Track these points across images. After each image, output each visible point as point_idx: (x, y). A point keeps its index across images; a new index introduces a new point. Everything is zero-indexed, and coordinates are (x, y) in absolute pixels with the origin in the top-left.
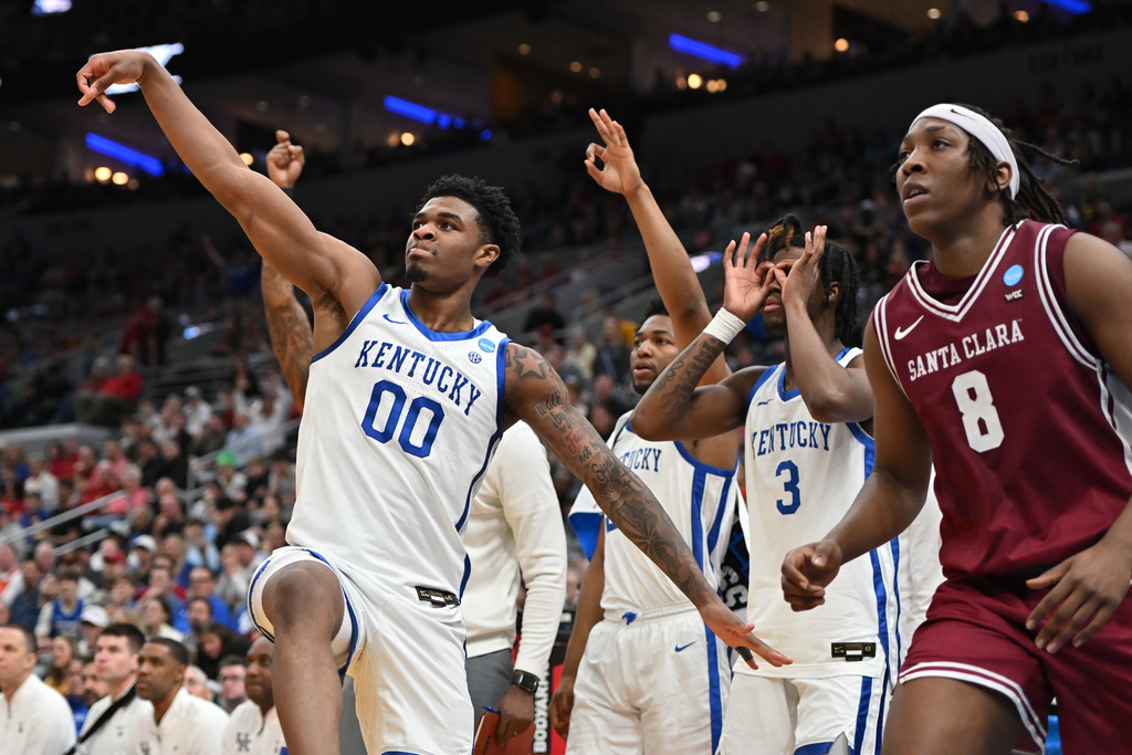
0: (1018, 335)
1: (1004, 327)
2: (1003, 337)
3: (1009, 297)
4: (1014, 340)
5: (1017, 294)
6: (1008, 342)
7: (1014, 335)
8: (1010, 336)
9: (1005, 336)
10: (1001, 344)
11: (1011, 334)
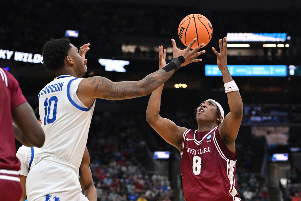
0: (209, 151)
1: (206, 148)
2: (205, 151)
3: (207, 142)
4: (208, 152)
5: (210, 141)
6: (206, 152)
7: (208, 151)
8: (207, 151)
9: (206, 151)
10: (205, 152)
11: (207, 150)
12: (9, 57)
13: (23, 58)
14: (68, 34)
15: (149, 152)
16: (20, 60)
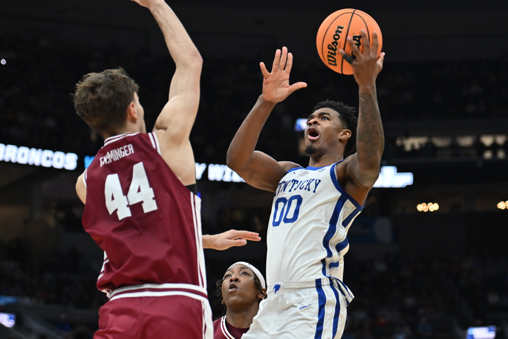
12: (199, 175)
13: (224, 174)
14: (300, 126)
15: (458, 330)
16: (219, 178)
